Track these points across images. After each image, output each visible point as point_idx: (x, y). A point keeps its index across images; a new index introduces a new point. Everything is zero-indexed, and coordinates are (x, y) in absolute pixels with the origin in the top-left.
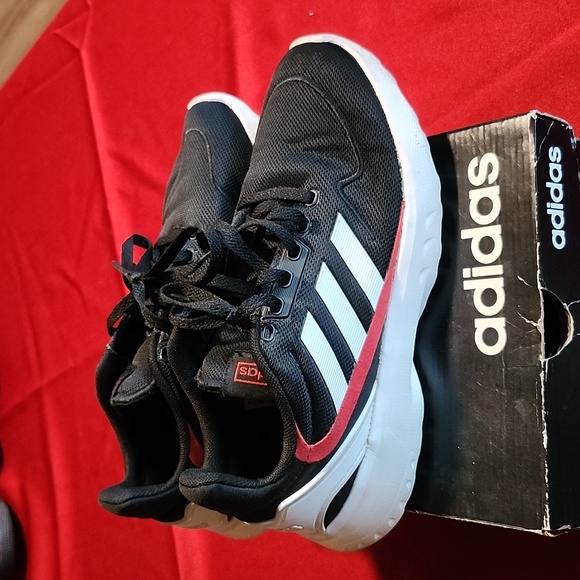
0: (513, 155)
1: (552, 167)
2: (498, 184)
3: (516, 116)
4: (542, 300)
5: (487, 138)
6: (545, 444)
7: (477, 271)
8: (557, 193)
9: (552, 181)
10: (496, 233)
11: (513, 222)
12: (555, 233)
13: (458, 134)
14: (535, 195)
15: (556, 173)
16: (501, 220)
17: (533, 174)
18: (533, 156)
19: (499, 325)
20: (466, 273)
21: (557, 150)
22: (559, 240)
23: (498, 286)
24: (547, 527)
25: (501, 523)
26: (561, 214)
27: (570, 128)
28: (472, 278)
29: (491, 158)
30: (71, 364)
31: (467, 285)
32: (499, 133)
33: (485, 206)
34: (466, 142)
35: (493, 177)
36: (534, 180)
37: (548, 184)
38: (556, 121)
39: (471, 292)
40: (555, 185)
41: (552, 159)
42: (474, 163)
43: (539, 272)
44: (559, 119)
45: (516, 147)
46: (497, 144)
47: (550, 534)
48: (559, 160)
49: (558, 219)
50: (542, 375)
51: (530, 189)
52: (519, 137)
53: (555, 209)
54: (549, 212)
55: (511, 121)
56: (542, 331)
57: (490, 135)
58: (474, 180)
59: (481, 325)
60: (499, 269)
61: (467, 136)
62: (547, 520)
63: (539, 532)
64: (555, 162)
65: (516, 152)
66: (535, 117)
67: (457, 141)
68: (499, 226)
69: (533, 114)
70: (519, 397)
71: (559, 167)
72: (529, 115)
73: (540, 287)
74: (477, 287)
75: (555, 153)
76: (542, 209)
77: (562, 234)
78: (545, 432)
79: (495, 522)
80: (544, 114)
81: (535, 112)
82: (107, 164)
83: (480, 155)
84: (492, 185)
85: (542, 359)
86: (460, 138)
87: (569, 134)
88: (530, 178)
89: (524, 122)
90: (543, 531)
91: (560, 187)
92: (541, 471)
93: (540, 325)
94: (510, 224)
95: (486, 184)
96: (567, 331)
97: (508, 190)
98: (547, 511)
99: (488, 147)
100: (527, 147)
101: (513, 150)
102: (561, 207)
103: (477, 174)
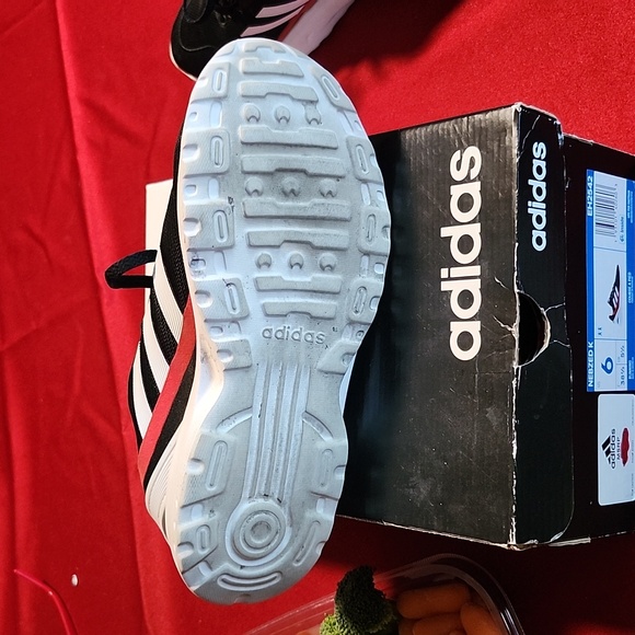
0: (496, 150)
1: (536, 163)
2: (479, 179)
3: (501, 108)
4: (518, 304)
5: (470, 130)
6: (514, 454)
7: (455, 272)
8: (539, 191)
9: (535, 179)
10: (475, 231)
11: (492, 220)
12: (535, 234)
13: (441, 125)
14: (515, 192)
15: (539, 170)
16: (481, 218)
17: (515, 169)
18: (515, 151)
19: (475, 328)
20: (444, 273)
21: (542, 145)
22: (539, 241)
23: (475, 287)
24: (513, 542)
25: (467, 536)
26: (543, 214)
27: (558, 123)
28: (449, 279)
29: (473, 152)
30: (34, 327)
31: (445, 286)
32: (483, 125)
33: (465, 203)
34: (449, 134)
35: (475, 172)
36: (515, 177)
37: (531, 182)
38: (542, 114)
39: (448, 293)
40: (538, 182)
41: (536, 155)
42: (456, 157)
43: (516, 274)
44: (546, 113)
45: (499, 141)
46: (480, 137)
47: (515, 549)
48: (543, 156)
49: (539, 219)
50: (514, 382)
51: (511, 187)
52: (502, 130)
53: (537, 209)
54: (530, 211)
55: (495, 112)
56: (516, 336)
57: (473, 126)
58: (457, 175)
59: (456, 329)
60: (476, 270)
61: (451, 127)
62: (513, 533)
63: (504, 546)
64: (540, 159)
65: (499, 146)
66: (520, 110)
67: (440, 132)
68: (479, 224)
69: (517, 106)
70: (490, 405)
71: (543, 164)
72: (513, 107)
73: (516, 290)
74: (454, 288)
75: (539, 149)
76: (523, 207)
77: (543, 235)
78: (514, 441)
79: (461, 535)
80: (530, 107)
81: (520, 103)
82: (77, 110)
83: (463, 149)
84: (474, 180)
85: (515, 365)
86: (443, 130)
87: (557, 129)
88: (511, 174)
89: (508, 115)
90: (509, 546)
91: (543, 185)
92: (508, 482)
93: (515, 330)
94: (490, 222)
95: (467, 180)
96: (543, 337)
97: (489, 187)
98: (514, 524)
99: (471, 140)
100: (511, 141)
101: (496, 144)
102: (544, 206)
103: (459, 168)
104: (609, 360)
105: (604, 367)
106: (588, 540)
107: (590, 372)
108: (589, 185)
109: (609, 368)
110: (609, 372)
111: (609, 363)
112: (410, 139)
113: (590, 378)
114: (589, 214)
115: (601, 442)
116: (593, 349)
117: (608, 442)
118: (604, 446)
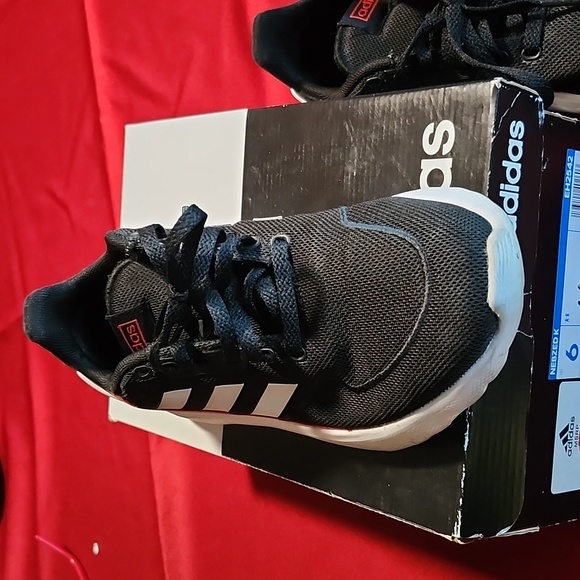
0: (471, 127)
1: (512, 143)
2: (451, 156)
3: (479, 81)
5: (446, 102)
6: (466, 446)
8: (513, 173)
14: (488, 174)
15: (515, 151)
17: (489, 150)
18: (491, 130)
21: (520, 124)
24: (457, 535)
27: (540, 100)
29: (447, 126)
32: (460, 99)
33: (435, 179)
34: (424, 105)
35: (447, 148)
37: (505, 163)
38: (523, 91)
40: (513, 164)
41: (513, 134)
42: (429, 129)
44: (528, 89)
45: (475, 117)
46: (454, 112)
47: (459, 542)
48: (521, 136)
49: (511, 203)
51: (484, 168)
52: (479, 107)
53: (510, 192)
54: (502, 194)
55: (473, 86)
57: (450, 100)
58: (429, 149)
61: (426, 98)
62: (458, 527)
63: (448, 537)
64: (517, 139)
65: (475, 123)
66: (499, 86)
67: (415, 101)
69: (497, 82)
71: (520, 145)
72: (493, 82)
75: (517, 128)
76: (494, 189)
77: (514, 219)
78: (467, 434)
81: (500, 79)
83: (437, 121)
84: (446, 156)
86: (418, 99)
87: (536, 107)
88: (485, 153)
90: (453, 538)
91: (518, 167)
92: (458, 474)
95: (439, 155)
97: (461, 165)
98: (460, 517)
99: (446, 114)
100: (487, 119)
101: (471, 121)
102: (517, 189)
103: (431, 142)
104: (575, 346)
105: (569, 355)
106: (537, 529)
107: (553, 359)
108: (569, 165)
109: (574, 355)
110: (573, 359)
111: (574, 350)
112: (385, 106)
113: (553, 366)
114: (566, 196)
115: (559, 430)
116: (558, 336)
117: (566, 430)
118: (562, 435)
